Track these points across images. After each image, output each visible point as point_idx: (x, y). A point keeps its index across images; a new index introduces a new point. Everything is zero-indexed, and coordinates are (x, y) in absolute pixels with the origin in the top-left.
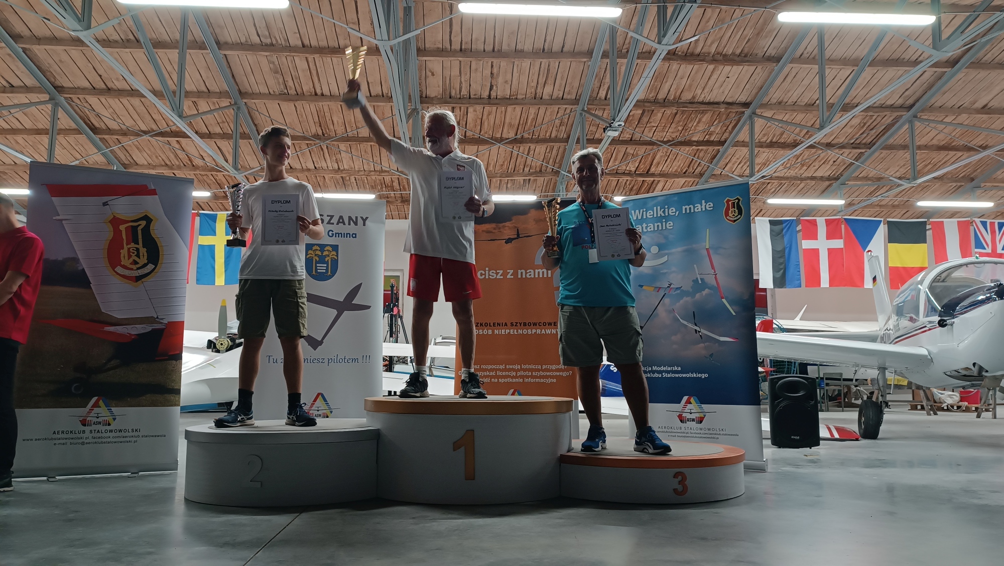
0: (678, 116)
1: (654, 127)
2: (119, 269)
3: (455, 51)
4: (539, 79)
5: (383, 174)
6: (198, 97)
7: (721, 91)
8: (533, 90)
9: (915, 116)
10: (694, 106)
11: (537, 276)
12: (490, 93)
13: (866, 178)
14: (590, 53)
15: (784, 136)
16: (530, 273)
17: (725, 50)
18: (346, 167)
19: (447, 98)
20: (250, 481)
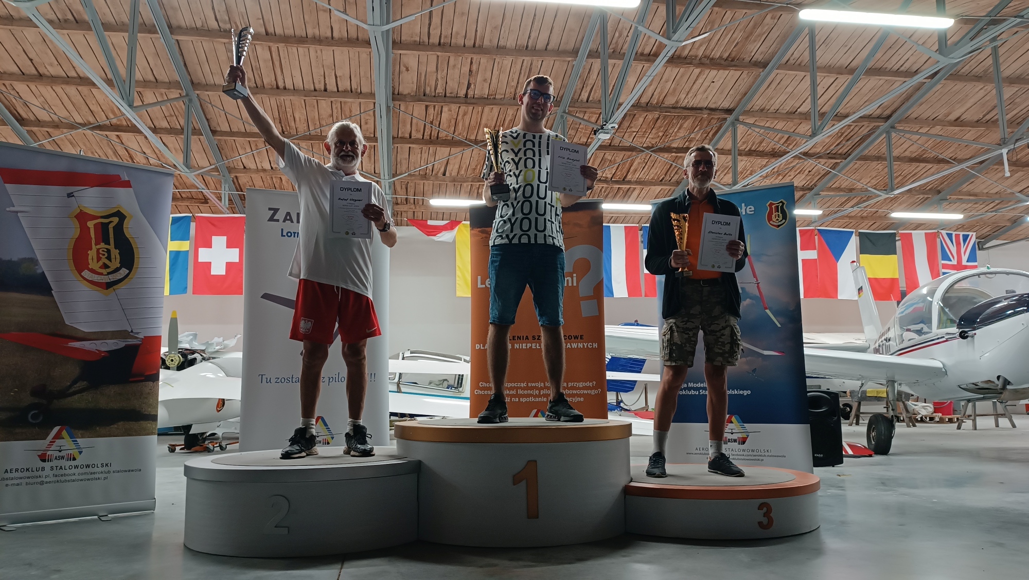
0: (659, 121)
1: (634, 132)
2: (86, 274)
3: (433, 45)
4: (520, 78)
6: (144, 87)
7: (705, 96)
8: (513, 90)
9: (893, 127)
10: (677, 110)
12: (467, 91)
13: (839, 189)
14: (575, 52)
15: (764, 144)
17: (713, 54)
19: (421, 96)
20: (275, 527)
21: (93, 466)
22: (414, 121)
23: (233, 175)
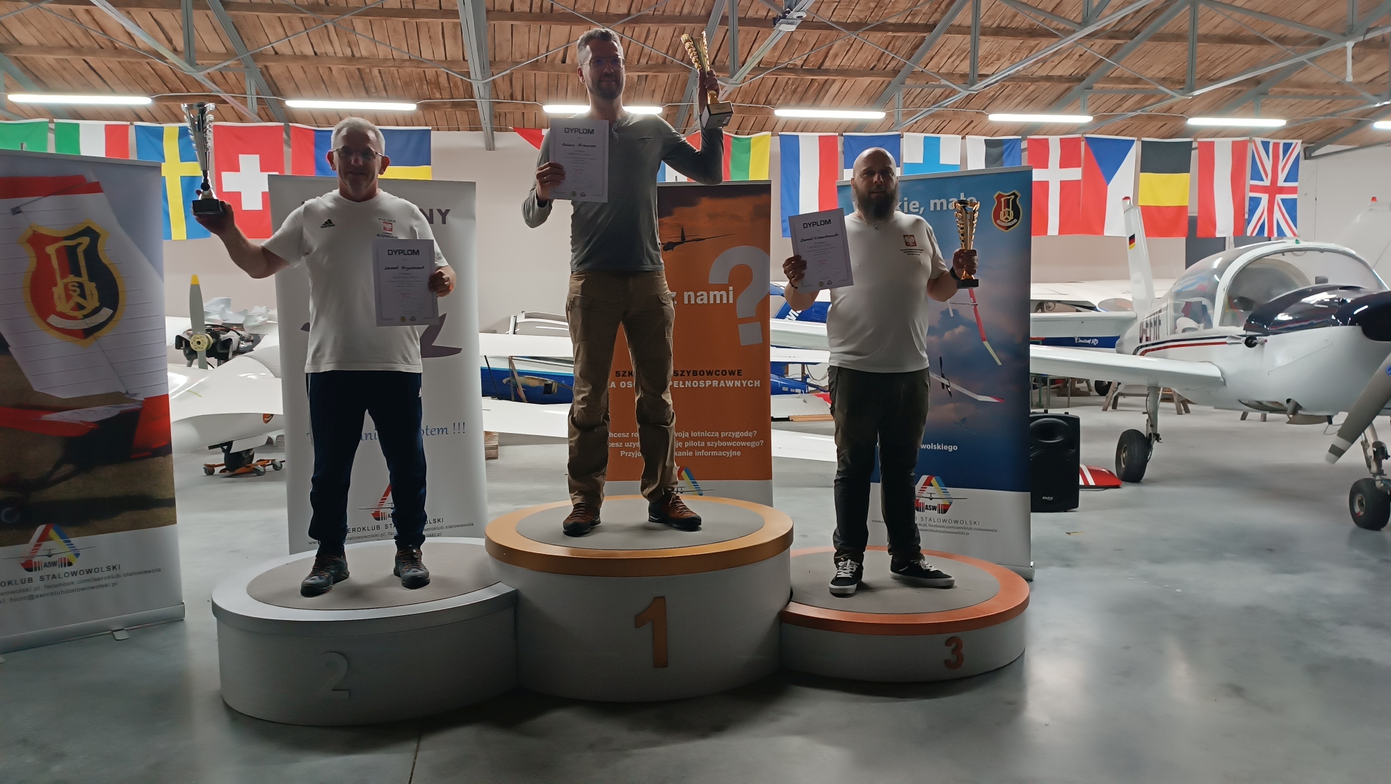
1: (835, 2)
2: (54, 320)
5: (424, 66)
11: (712, 302)
13: (1120, 80)
15: (1018, 19)
16: (702, 297)
18: (364, 53)
20: (333, 690)
21: (97, 570)
23: (260, 65)
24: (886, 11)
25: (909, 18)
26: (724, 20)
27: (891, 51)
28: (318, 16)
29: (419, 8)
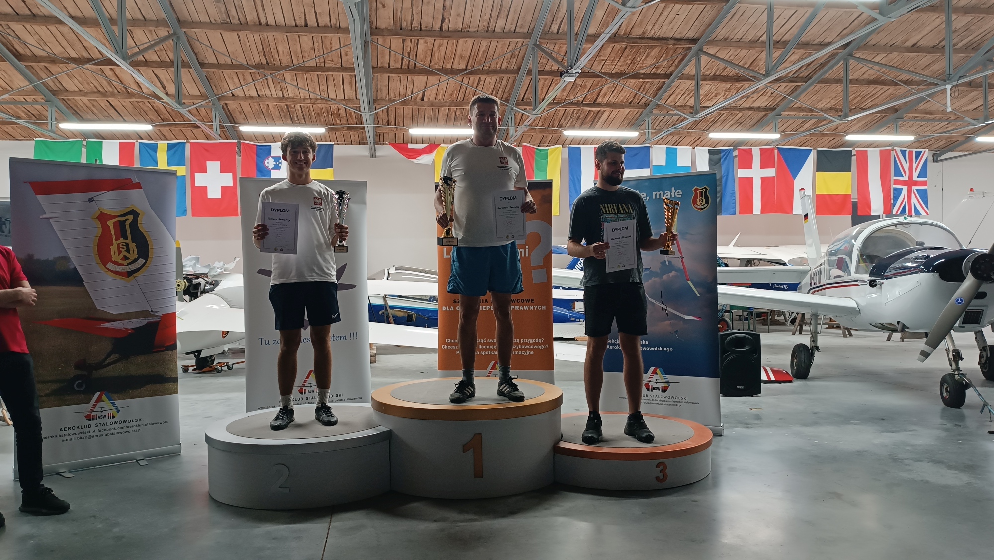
0: (627, 50)
1: (603, 60)
2: (110, 265)
5: (329, 103)
6: (134, 26)
7: (671, 27)
8: (486, 24)
9: (851, 55)
10: (644, 41)
12: (441, 25)
13: (800, 109)
15: (727, 70)
18: (291, 95)
19: (398, 30)
20: (279, 488)
21: (129, 421)
22: (392, 53)
23: (222, 103)
24: (638, 65)
25: (654, 70)
26: (529, 72)
27: (641, 93)
28: (261, 71)
29: (328, 66)
